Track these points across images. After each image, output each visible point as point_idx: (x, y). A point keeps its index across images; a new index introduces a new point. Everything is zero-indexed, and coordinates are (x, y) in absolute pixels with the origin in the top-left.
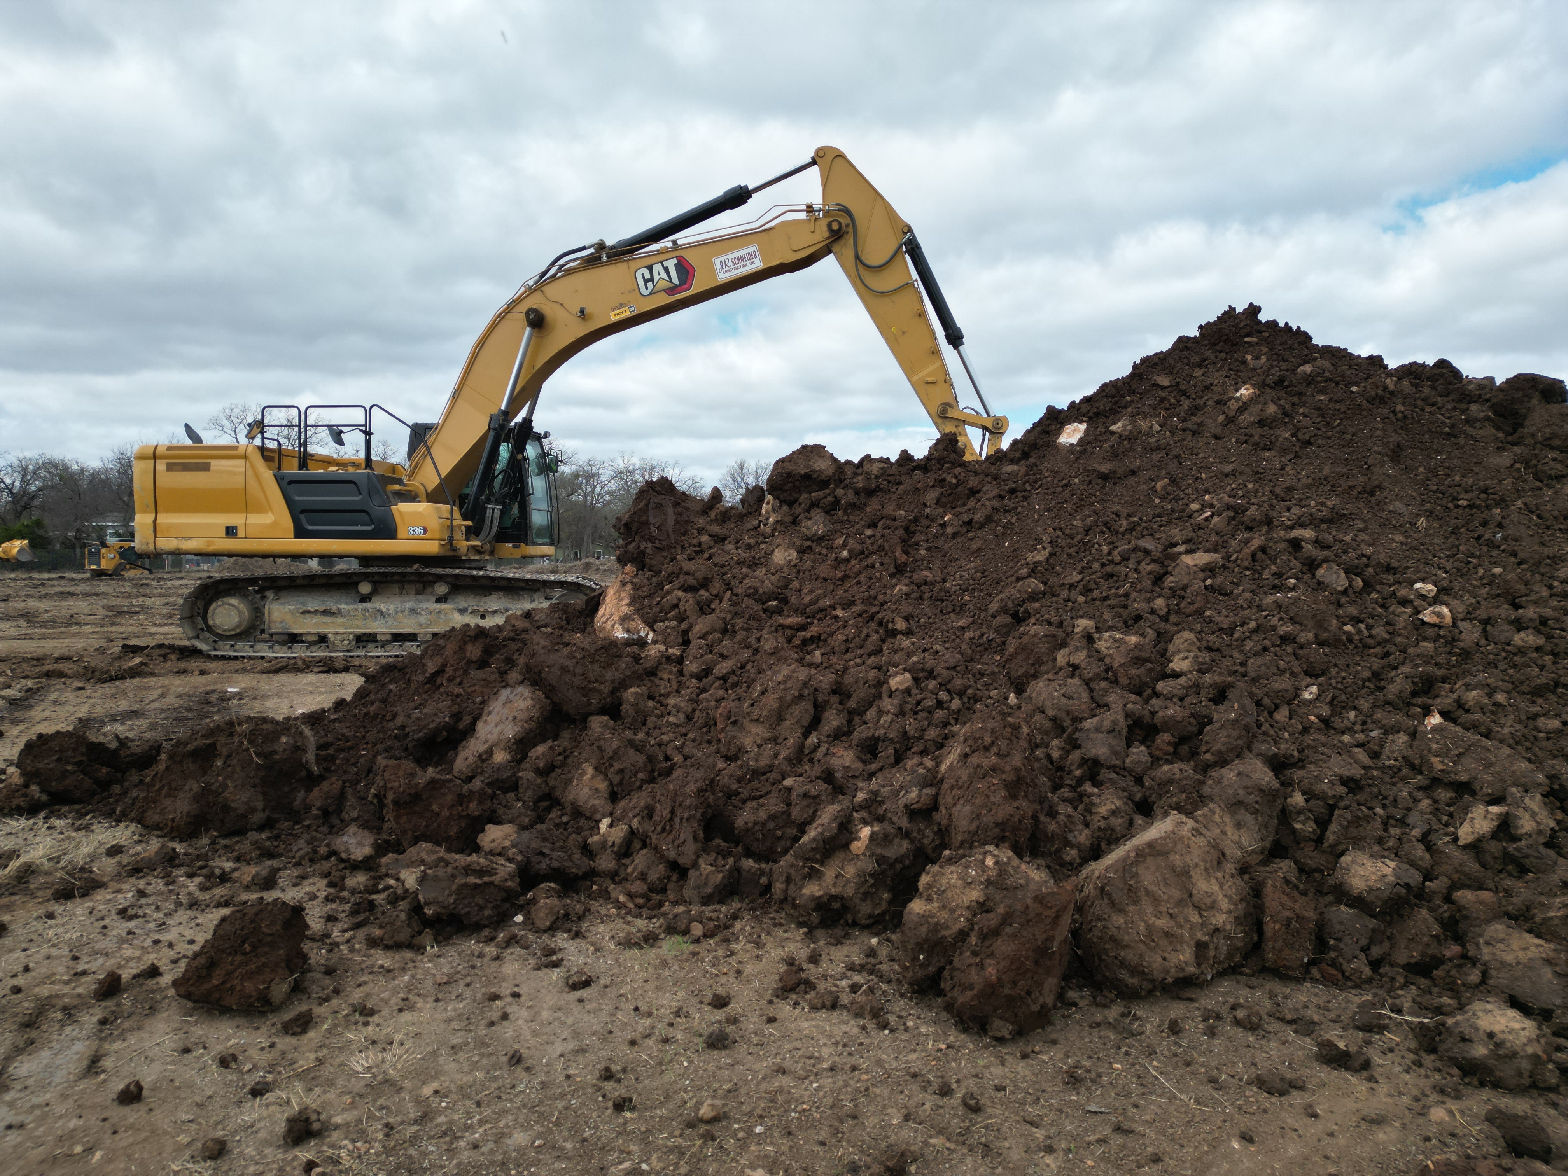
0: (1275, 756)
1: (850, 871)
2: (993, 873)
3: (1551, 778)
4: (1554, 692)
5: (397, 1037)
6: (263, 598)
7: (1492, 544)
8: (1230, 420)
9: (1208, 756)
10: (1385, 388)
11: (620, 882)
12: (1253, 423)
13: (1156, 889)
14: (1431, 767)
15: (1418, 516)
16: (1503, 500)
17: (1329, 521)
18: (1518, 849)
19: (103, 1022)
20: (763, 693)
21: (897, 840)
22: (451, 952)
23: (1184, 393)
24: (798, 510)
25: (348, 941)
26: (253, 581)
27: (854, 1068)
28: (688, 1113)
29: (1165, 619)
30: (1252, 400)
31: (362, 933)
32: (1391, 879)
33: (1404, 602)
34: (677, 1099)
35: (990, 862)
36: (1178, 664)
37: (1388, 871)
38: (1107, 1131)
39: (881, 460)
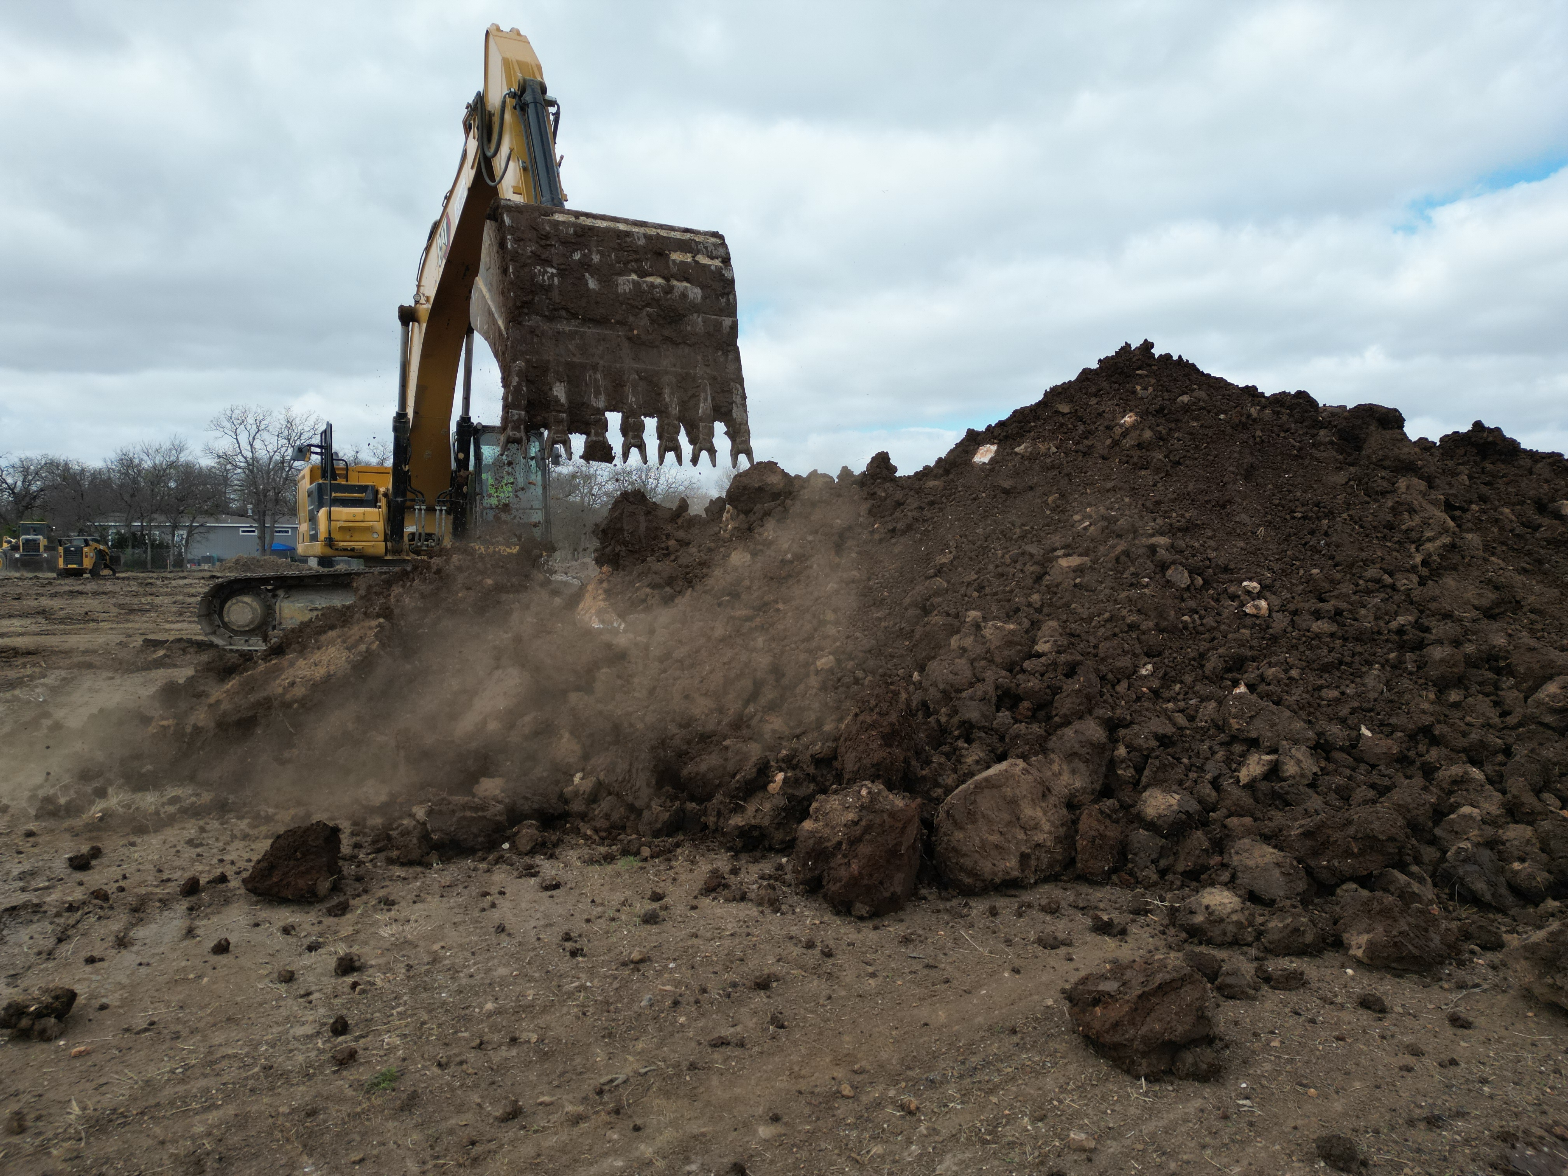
0: (1110, 719)
1: (767, 807)
2: (866, 801)
3: (1320, 734)
4: (1338, 669)
5: (413, 918)
6: (275, 596)
7: (1315, 550)
8: (1116, 443)
9: (1057, 719)
10: (1249, 416)
11: (589, 821)
12: (1133, 446)
13: (989, 813)
14: (1230, 727)
15: (1259, 526)
16: (1332, 513)
17: (1185, 530)
18: (1281, 787)
19: (191, 909)
20: (711, 672)
21: (805, 783)
22: (452, 868)
23: (1081, 419)
24: (752, 517)
25: (371, 861)
26: (265, 580)
27: (748, 934)
28: (624, 957)
29: (1039, 610)
30: (1134, 426)
31: (382, 856)
32: (1176, 807)
33: (1233, 597)
34: (617, 951)
35: (864, 792)
36: (1041, 647)
37: (1174, 802)
38: (920, 967)
39: (825, 476)
